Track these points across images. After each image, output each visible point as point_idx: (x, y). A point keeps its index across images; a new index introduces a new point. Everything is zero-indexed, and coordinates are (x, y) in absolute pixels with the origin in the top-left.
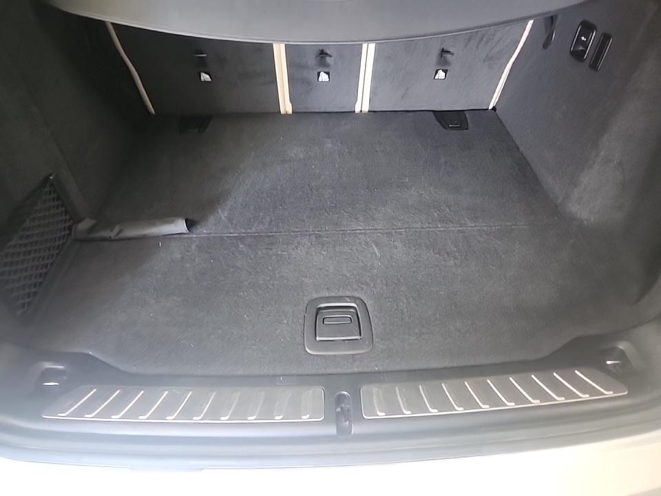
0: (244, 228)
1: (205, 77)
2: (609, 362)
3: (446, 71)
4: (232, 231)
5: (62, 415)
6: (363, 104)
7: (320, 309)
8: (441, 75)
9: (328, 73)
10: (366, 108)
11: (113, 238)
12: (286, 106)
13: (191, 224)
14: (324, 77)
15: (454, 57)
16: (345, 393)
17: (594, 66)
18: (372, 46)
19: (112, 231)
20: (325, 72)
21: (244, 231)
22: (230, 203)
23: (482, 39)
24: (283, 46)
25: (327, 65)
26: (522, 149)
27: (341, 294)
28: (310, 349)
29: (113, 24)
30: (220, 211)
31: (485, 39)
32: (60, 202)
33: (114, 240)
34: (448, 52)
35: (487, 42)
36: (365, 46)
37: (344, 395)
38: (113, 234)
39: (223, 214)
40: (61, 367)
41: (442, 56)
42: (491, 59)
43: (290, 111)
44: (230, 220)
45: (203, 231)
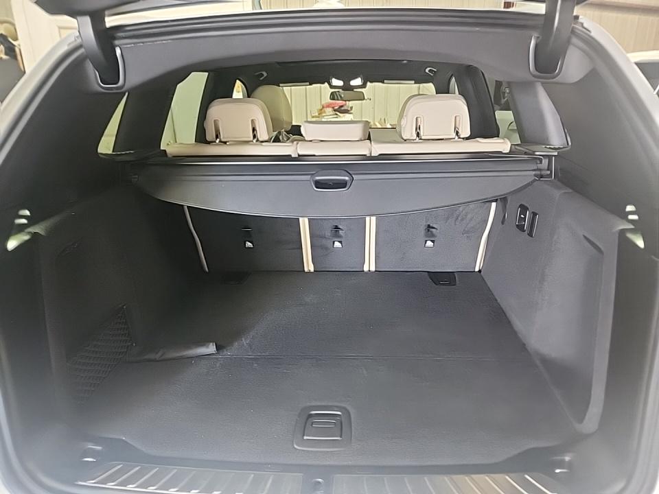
0: (260, 352)
1: (249, 244)
2: (558, 471)
3: (433, 241)
4: (250, 354)
5: (90, 483)
6: (370, 265)
7: (311, 416)
8: (429, 244)
9: (340, 242)
10: (373, 269)
11: (157, 359)
12: (309, 266)
13: (219, 348)
14: (337, 244)
15: (438, 231)
16: (320, 480)
17: (530, 234)
18: (374, 219)
19: (157, 353)
20: (339, 241)
21: (259, 354)
22: (252, 333)
23: (457, 218)
24: (306, 220)
25: (340, 237)
26: (499, 300)
27: (330, 404)
28: (297, 445)
29: (188, 207)
30: (243, 339)
31: (460, 219)
32: (126, 326)
33: (158, 361)
34: (433, 228)
35: (462, 220)
36: (368, 219)
37: (319, 482)
38: (157, 356)
39: (245, 341)
40: (99, 448)
41: (429, 231)
42: (467, 232)
43: (312, 269)
44: (250, 345)
45: (228, 353)
